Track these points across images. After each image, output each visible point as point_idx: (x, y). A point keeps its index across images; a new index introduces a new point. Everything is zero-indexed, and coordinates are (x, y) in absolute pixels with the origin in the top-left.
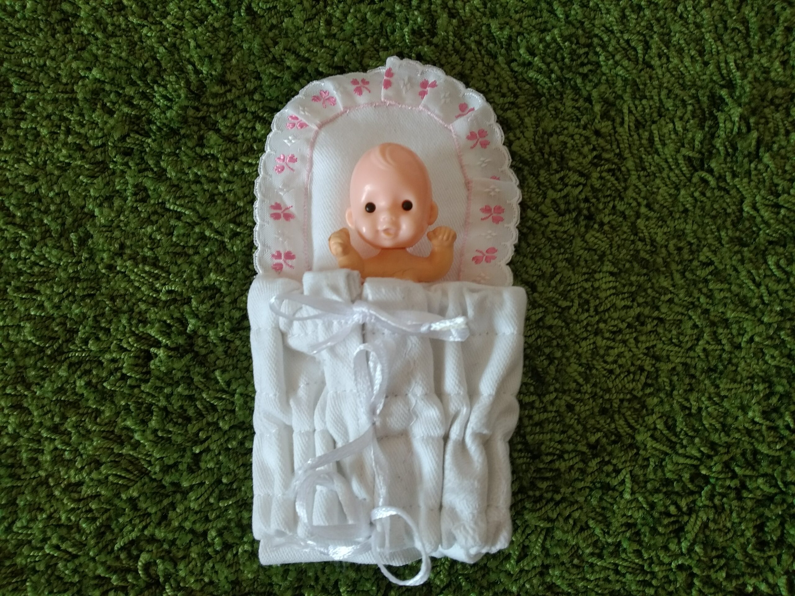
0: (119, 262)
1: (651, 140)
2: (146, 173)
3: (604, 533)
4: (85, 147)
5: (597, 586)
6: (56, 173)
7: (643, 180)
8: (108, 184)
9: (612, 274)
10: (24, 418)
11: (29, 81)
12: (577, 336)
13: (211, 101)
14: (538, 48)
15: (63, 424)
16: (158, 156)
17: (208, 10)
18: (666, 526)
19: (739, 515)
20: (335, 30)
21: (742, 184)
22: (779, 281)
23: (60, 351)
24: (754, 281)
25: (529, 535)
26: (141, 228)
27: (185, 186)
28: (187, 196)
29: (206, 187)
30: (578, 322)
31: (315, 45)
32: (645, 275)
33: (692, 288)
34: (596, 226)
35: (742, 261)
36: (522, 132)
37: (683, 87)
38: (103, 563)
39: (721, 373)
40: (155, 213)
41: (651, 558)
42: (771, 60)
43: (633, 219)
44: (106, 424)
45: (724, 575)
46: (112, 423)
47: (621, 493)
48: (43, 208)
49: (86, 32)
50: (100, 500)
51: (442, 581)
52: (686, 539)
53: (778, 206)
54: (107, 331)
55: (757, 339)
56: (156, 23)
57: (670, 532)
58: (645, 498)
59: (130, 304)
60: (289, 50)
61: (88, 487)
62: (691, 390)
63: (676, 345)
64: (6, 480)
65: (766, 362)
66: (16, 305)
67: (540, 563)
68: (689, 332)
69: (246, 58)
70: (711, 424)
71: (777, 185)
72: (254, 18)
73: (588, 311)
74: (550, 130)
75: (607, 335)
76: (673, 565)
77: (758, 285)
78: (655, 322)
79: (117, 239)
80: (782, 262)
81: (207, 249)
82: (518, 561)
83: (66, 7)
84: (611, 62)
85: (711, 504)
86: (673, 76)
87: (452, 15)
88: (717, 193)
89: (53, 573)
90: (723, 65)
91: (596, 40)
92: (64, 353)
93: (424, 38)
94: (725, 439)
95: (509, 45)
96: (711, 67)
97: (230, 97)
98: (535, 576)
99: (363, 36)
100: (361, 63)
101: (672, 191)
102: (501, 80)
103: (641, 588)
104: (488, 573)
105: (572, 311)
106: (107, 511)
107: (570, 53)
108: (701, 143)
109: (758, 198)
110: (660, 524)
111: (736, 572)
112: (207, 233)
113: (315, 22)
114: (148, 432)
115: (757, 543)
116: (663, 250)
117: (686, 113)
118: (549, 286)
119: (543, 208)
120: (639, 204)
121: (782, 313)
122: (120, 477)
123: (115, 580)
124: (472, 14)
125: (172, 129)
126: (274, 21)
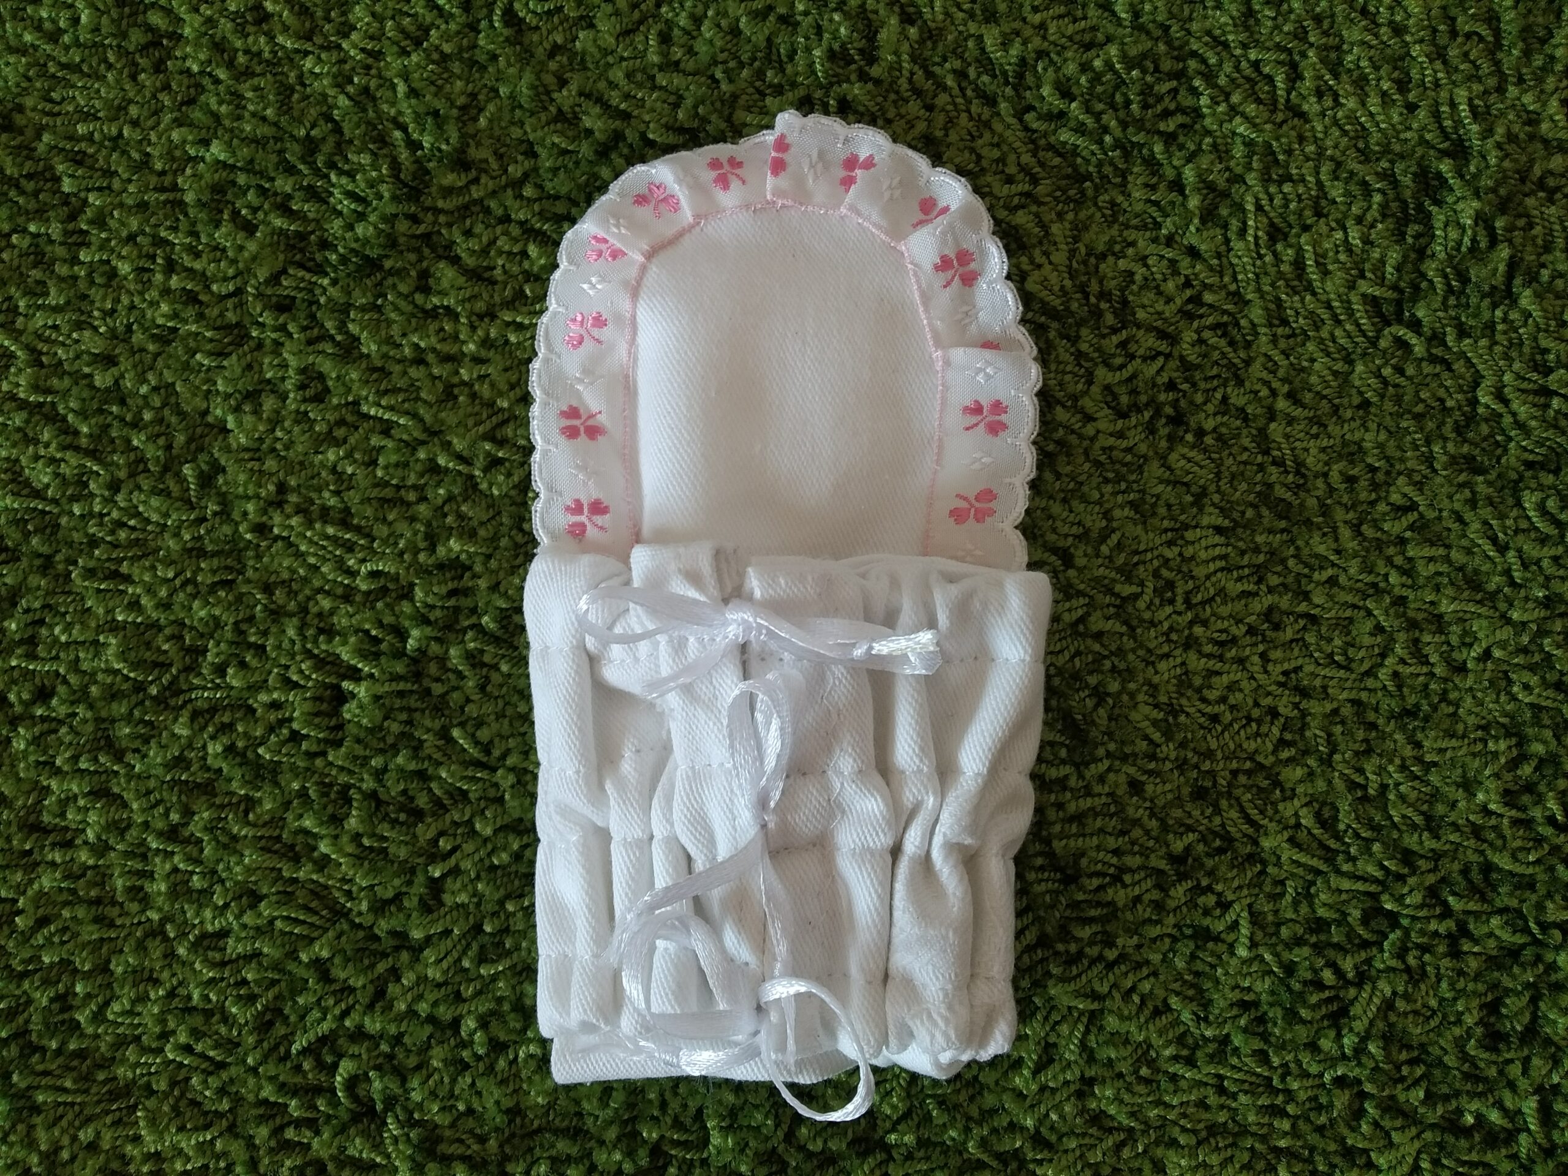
0: (277, 519)
1: (1299, 264)
2: (321, 346)
3: (1198, 1018)
4: (202, 297)
5: (1184, 1115)
6: (151, 347)
7: (1283, 344)
8: (249, 367)
9: (1219, 530)
10: (116, 814)
11: (91, 168)
12: (1149, 651)
13: (440, 204)
14: (1078, 82)
15: (187, 824)
16: (343, 310)
17: (429, 18)
18: (1314, 1007)
19: (1452, 985)
20: (677, 53)
21: (1475, 349)
22: (1543, 540)
23: (173, 689)
24: (1494, 540)
25: (1057, 1023)
26: (317, 452)
27: (397, 368)
28: (400, 390)
29: (436, 371)
30: (1153, 624)
31: (640, 85)
32: (1282, 531)
33: (1374, 555)
34: (1189, 437)
35: (1473, 503)
36: (1046, 254)
37: (1365, 156)
38: (271, 1079)
39: (1426, 719)
40: (342, 422)
41: (1285, 1065)
42: (1542, 98)
43: (1261, 423)
44: (265, 824)
45: (1422, 1094)
46: (277, 821)
47: (1231, 947)
48: (128, 418)
49: (195, 68)
50: (260, 964)
51: (894, 1107)
52: (1351, 1030)
53: (1547, 392)
54: (261, 650)
55: (1497, 653)
56: (327, 48)
57: (1323, 1018)
58: (1276, 955)
59: (300, 597)
60: (588, 96)
61: (239, 940)
62: (1368, 752)
63: (1340, 666)
64: (90, 928)
65: (1514, 698)
66: (89, 604)
67: (1078, 1073)
68: (1367, 640)
69: (507, 116)
70: (1404, 817)
71: (1546, 351)
72: (520, 31)
73: (1172, 602)
74: (1101, 247)
75: (1208, 648)
76: (1327, 1078)
77: (1503, 549)
78: (1302, 622)
79: (271, 475)
80: (1551, 504)
81: (441, 491)
82: (1036, 1072)
83: (156, 19)
84: (1222, 108)
85: (1402, 967)
86: (1345, 133)
87: (907, 19)
88: (1427, 368)
89: (183, 1094)
90: (1445, 108)
91: (1193, 64)
92: (183, 692)
93: (853, 67)
94: (1430, 843)
95: (1020, 76)
96: (1422, 113)
97: (476, 193)
98: (1068, 1099)
99: (732, 64)
100: (729, 120)
101: (1339, 366)
102: (1005, 148)
103: (1266, 1120)
104: (980, 1093)
105: (1141, 604)
106: (273, 983)
107: (1142, 93)
108: (1398, 269)
109: (1507, 378)
110: (1304, 1003)
111: (1445, 1089)
112: (442, 461)
113: (639, 38)
114: (345, 839)
115: (1485, 1036)
116: (1320, 483)
117: (1370, 207)
118: (1097, 556)
119: (1086, 403)
120: (1274, 393)
121: (1547, 603)
122: (296, 921)
123: (294, 1107)
124: (947, 14)
125: (367, 258)
126: (559, 40)
